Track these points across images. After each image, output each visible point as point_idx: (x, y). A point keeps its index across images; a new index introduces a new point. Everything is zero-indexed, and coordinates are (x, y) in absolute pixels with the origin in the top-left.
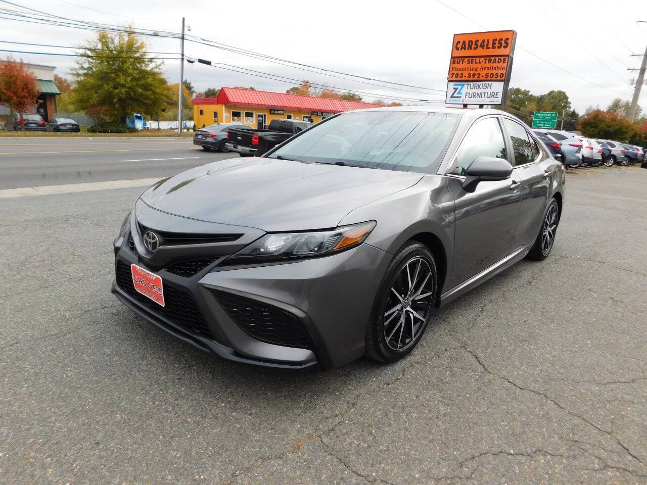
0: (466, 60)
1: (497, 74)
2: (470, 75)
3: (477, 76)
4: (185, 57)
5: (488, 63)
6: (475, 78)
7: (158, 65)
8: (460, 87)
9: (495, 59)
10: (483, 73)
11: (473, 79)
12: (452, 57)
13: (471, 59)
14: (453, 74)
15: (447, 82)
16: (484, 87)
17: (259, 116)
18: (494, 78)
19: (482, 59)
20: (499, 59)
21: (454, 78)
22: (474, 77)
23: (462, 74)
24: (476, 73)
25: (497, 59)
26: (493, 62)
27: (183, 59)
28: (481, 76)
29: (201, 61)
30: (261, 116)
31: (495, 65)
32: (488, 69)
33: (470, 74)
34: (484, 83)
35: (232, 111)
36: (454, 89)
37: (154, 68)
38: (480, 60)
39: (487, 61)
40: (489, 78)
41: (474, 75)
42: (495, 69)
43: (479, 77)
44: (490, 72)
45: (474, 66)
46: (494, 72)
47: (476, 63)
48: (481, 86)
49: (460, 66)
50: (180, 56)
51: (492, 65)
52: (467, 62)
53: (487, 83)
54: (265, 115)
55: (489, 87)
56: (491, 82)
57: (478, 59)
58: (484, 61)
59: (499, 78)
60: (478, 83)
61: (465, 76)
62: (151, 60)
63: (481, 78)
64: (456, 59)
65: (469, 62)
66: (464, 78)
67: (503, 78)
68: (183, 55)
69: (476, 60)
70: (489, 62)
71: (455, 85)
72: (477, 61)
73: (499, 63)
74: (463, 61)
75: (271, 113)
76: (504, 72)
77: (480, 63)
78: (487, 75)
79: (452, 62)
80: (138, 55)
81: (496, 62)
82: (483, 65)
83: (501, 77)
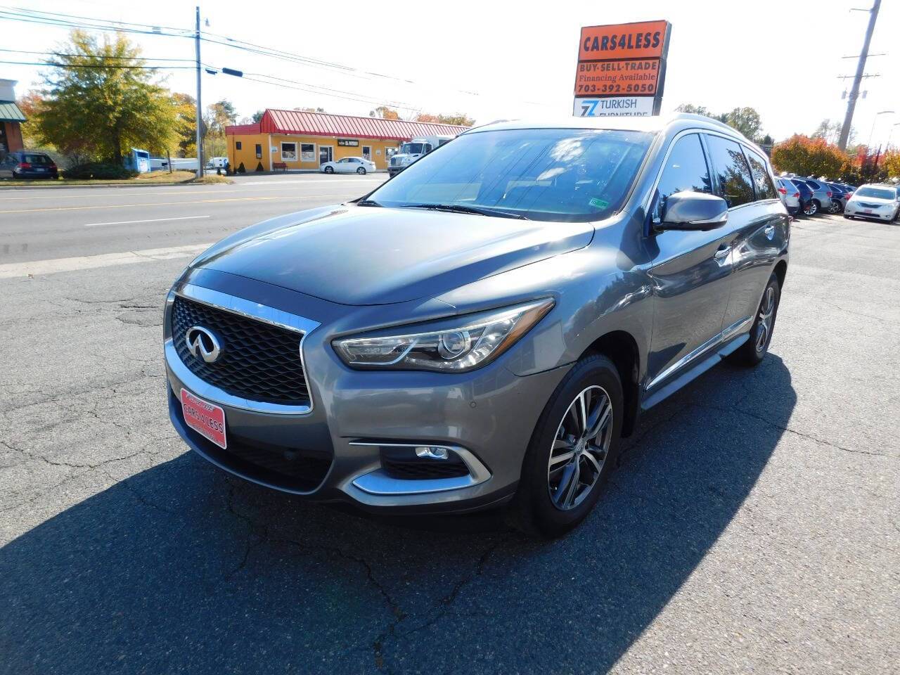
0: (599, 64)
1: (643, 86)
2: (606, 89)
3: (615, 89)
4: (202, 66)
5: (631, 69)
6: (613, 92)
7: (164, 78)
8: (591, 105)
9: (641, 64)
10: (624, 84)
11: (609, 93)
12: (580, 61)
13: (606, 63)
14: (581, 86)
15: (574, 97)
16: (625, 105)
17: (322, 149)
18: (639, 92)
19: (623, 64)
20: (646, 63)
21: (583, 92)
22: (611, 90)
23: (594, 86)
24: (614, 85)
25: (643, 62)
26: (638, 68)
27: (199, 68)
28: (620, 89)
29: (226, 71)
30: (326, 149)
31: (641, 72)
32: (631, 78)
33: (605, 86)
34: (625, 98)
35: (281, 142)
36: (583, 107)
37: (160, 82)
38: (619, 64)
39: (630, 66)
40: (633, 92)
41: (611, 87)
42: (641, 78)
43: (618, 90)
44: (634, 83)
45: (611, 73)
46: (640, 83)
47: (613, 69)
48: (621, 104)
49: (591, 74)
50: (195, 64)
51: (636, 72)
52: (600, 68)
53: (630, 98)
54: (331, 148)
55: (633, 105)
56: (637, 98)
57: (616, 64)
58: (625, 66)
59: (647, 92)
60: (616, 99)
61: (598, 89)
62: (153, 69)
63: (621, 92)
64: (585, 64)
65: (604, 68)
66: (596, 92)
67: (653, 92)
68: (199, 62)
69: (613, 64)
70: (633, 68)
71: (584, 102)
72: (616, 66)
73: (646, 68)
74: (595, 67)
75: (339, 145)
76: (653, 82)
77: (619, 69)
78: (629, 86)
79: (579, 70)
80: (132, 63)
81: (642, 68)
82: (624, 72)
83: (649, 90)
